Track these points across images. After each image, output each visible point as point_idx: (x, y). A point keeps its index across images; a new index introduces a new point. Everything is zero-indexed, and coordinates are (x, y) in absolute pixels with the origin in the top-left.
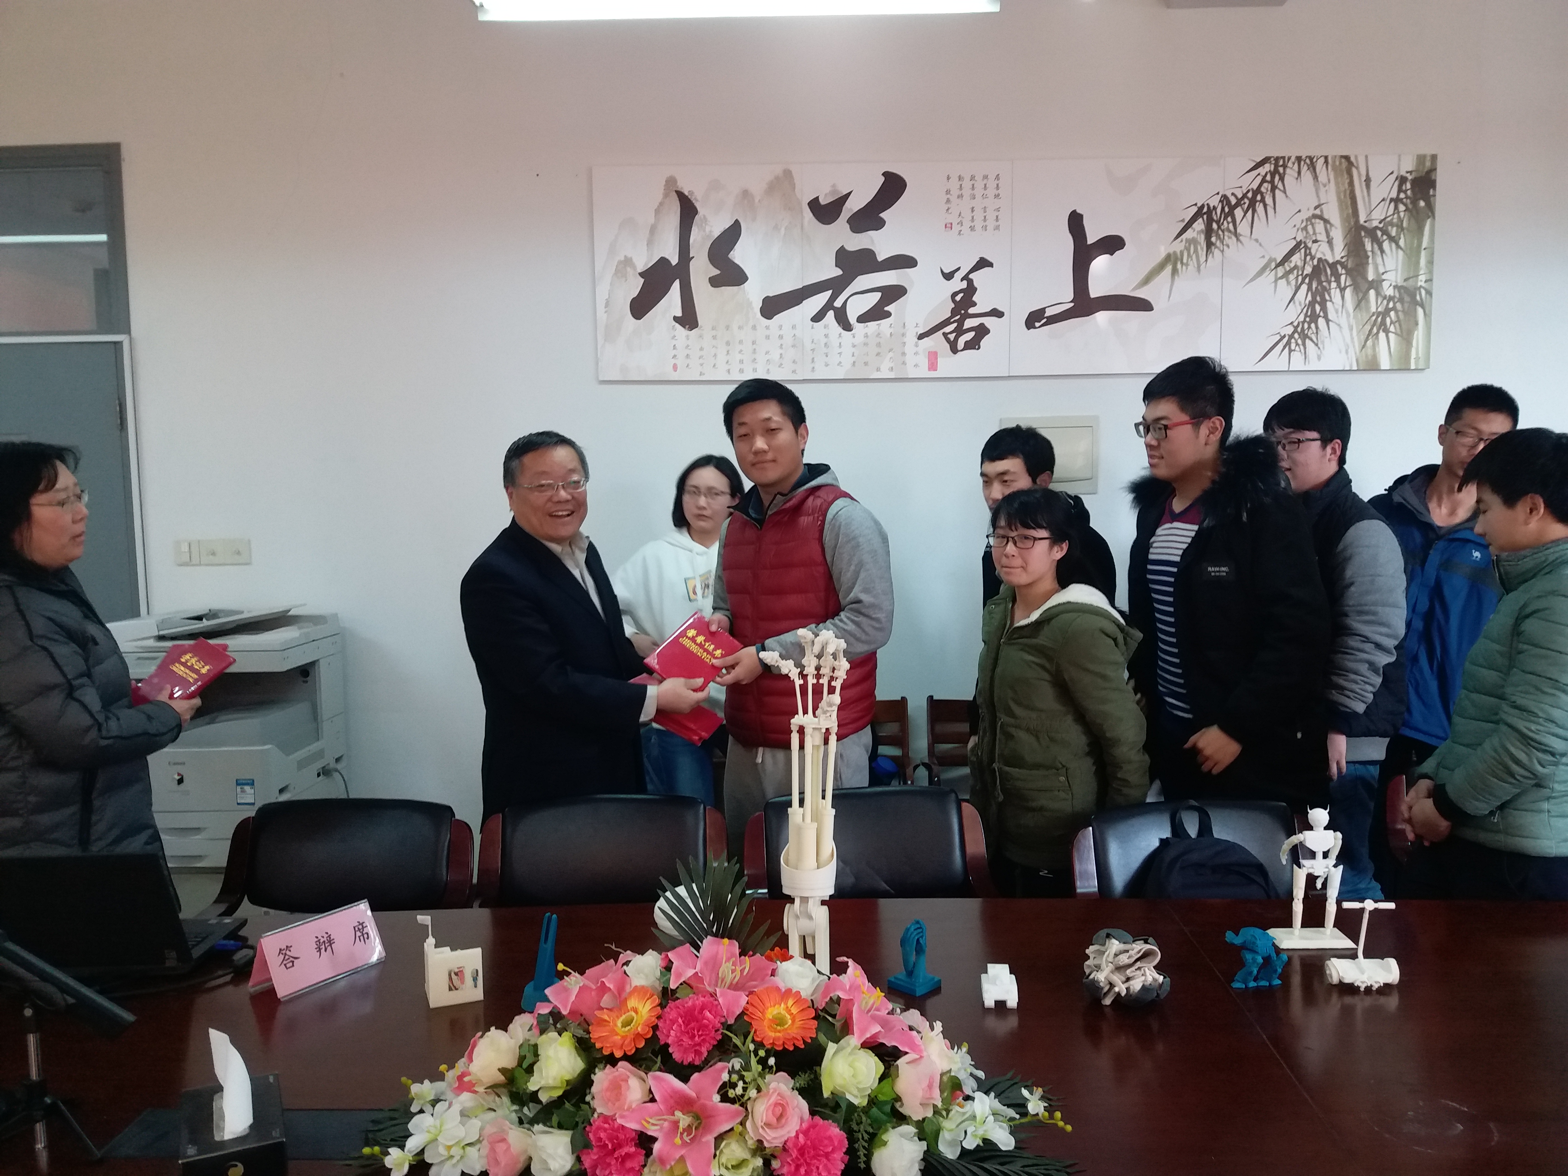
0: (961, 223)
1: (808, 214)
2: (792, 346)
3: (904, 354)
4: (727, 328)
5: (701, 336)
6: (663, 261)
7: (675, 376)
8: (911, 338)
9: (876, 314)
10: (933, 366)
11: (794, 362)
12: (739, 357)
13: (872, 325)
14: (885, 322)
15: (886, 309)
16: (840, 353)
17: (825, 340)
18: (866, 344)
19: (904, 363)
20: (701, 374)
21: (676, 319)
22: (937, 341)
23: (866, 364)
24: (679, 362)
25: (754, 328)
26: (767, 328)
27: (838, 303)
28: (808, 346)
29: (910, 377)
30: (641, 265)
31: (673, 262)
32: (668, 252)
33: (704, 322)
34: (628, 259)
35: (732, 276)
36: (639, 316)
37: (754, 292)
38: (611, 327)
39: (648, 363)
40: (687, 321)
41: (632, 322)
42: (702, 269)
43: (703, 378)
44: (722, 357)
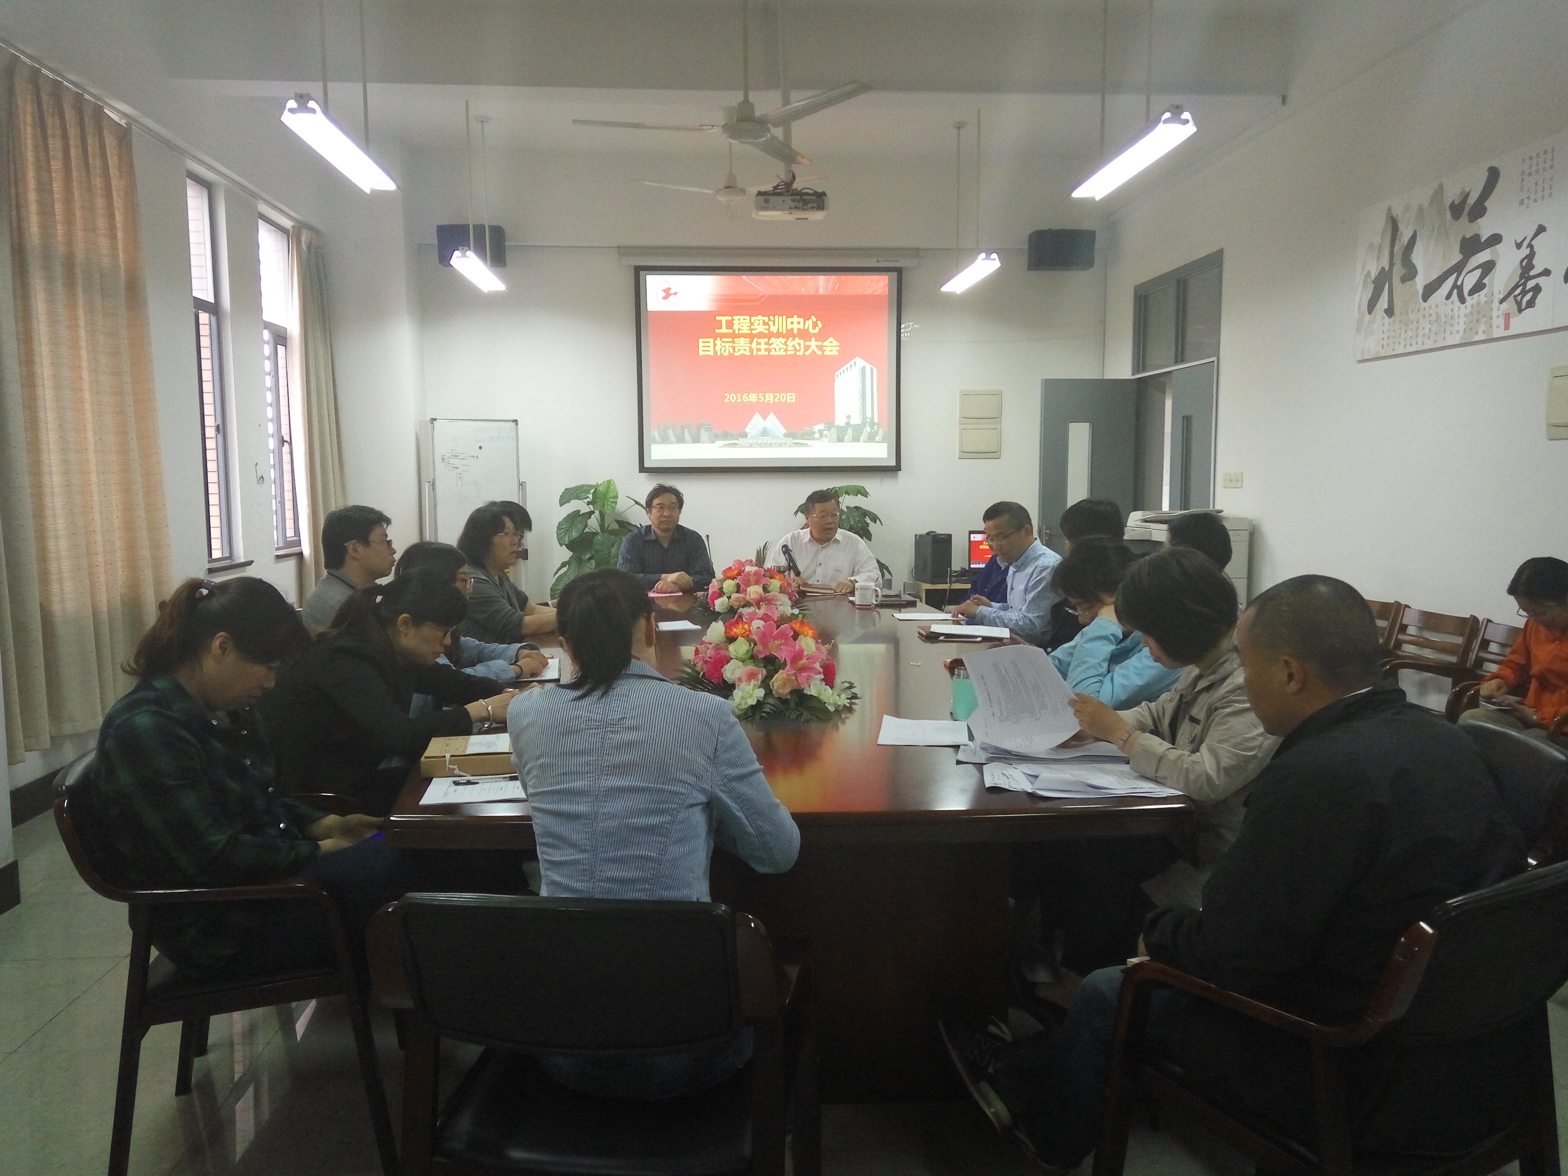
0: (1529, 198)
1: (1448, 215)
2: (1436, 321)
3: (1491, 318)
4: (1407, 312)
5: (1395, 322)
6: (1383, 268)
7: (1383, 353)
8: (1496, 304)
9: (1478, 287)
10: (1507, 327)
11: (1436, 334)
12: (1410, 334)
13: (1476, 296)
14: (1482, 293)
15: (1484, 281)
16: (1458, 323)
17: (1451, 313)
18: (1471, 313)
19: (1491, 326)
21: (1385, 310)
22: (1509, 305)
23: (1471, 329)
24: (1385, 342)
25: (1419, 310)
26: (1424, 309)
27: (1459, 283)
28: (1443, 319)
29: (1495, 336)
30: (1373, 275)
31: (1387, 269)
32: (1385, 263)
33: (1397, 310)
34: (1369, 272)
35: (1410, 274)
36: (1370, 312)
37: (1420, 282)
38: (1360, 323)
39: (1372, 346)
40: (1390, 312)
41: (1367, 317)
42: (1398, 271)
43: (1394, 353)
44: (1403, 336)
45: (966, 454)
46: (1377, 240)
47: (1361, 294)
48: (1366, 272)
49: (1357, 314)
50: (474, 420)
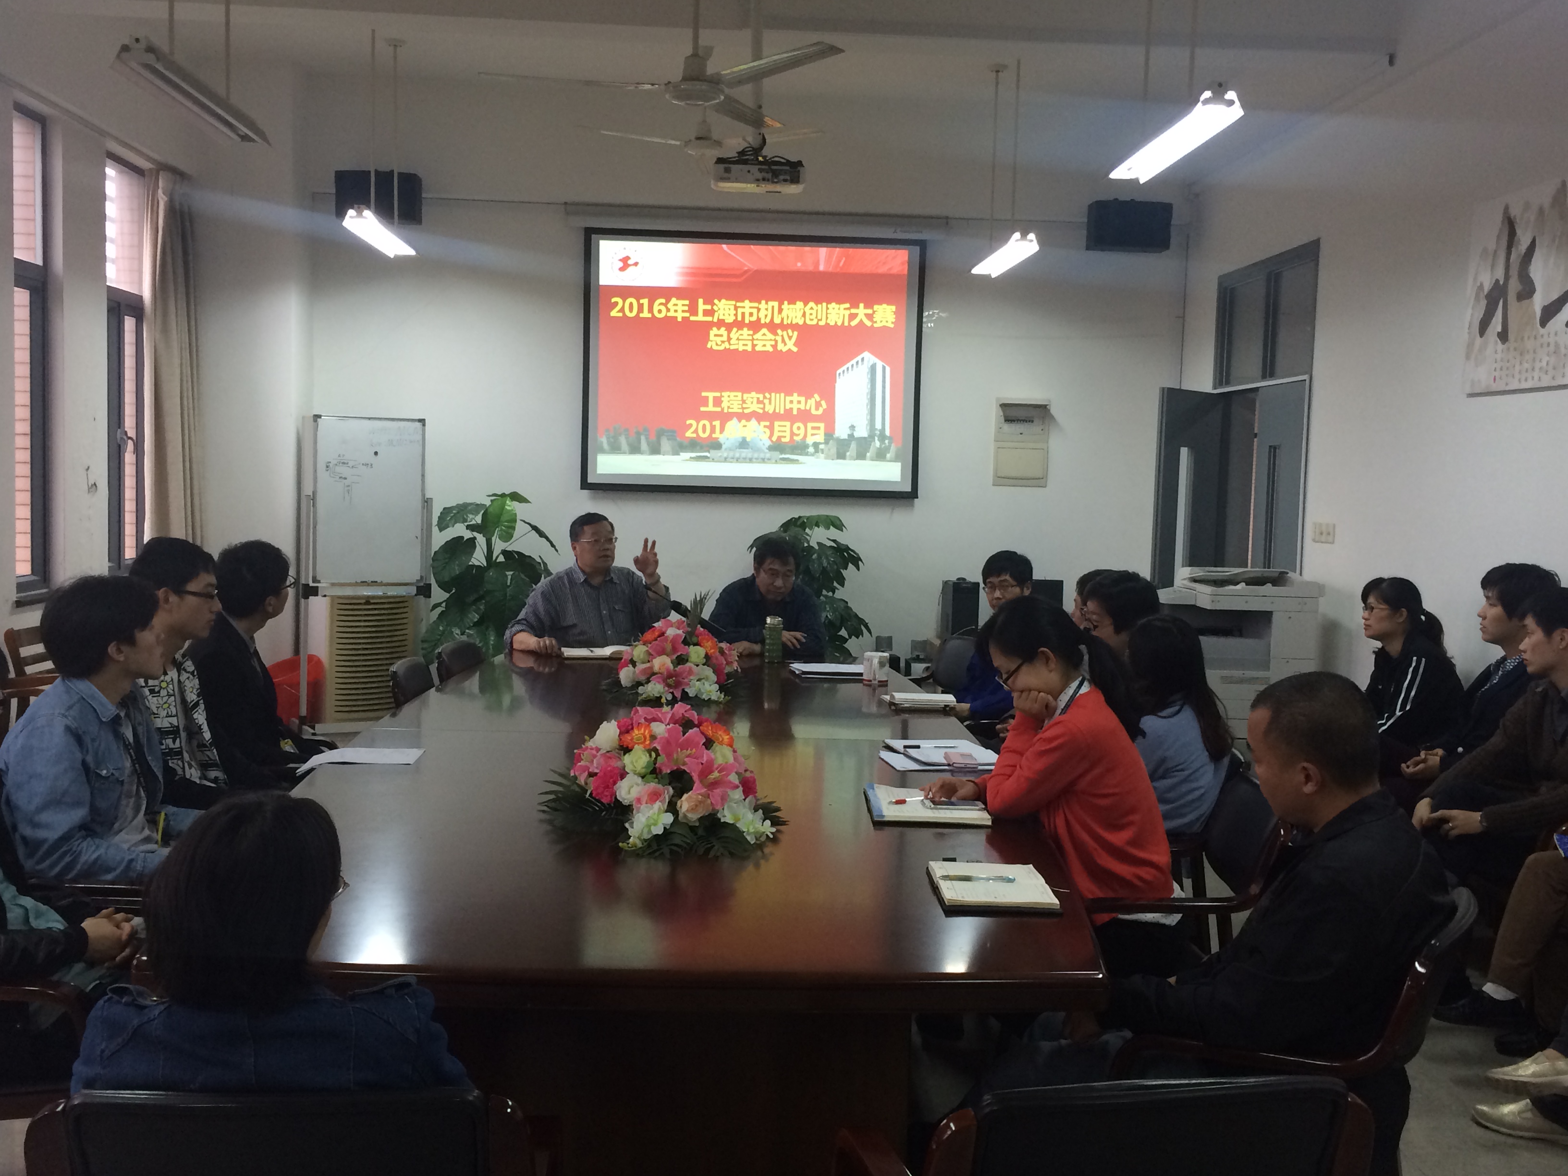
2: (1554, 353)
4: (1522, 339)
5: (1508, 349)
6: (1497, 281)
7: (1495, 387)
11: (1554, 368)
12: (1526, 365)
20: (1507, 384)
21: (1499, 334)
24: (1497, 374)
25: (1535, 338)
26: (1542, 336)
28: (1563, 351)
30: (1487, 287)
31: (1501, 283)
32: (1500, 274)
33: (1511, 336)
34: (1482, 285)
35: (1527, 291)
36: (1481, 335)
37: (1539, 301)
38: (1470, 345)
39: (1483, 376)
40: (1503, 336)
41: (1478, 340)
42: (1514, 286)
43: (1507, 388)
44: (1517, 368)
45: (1002, 480)
46: (1492, 246)
47: (1473, 313)
48: (1479, 284)
49: (1466, 336)
50: (369, 419)
